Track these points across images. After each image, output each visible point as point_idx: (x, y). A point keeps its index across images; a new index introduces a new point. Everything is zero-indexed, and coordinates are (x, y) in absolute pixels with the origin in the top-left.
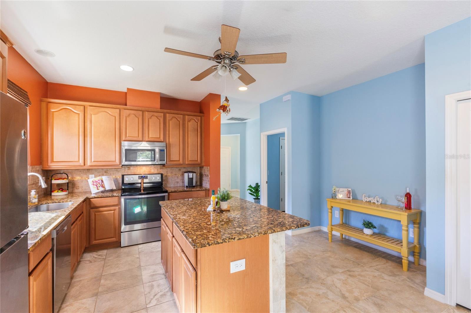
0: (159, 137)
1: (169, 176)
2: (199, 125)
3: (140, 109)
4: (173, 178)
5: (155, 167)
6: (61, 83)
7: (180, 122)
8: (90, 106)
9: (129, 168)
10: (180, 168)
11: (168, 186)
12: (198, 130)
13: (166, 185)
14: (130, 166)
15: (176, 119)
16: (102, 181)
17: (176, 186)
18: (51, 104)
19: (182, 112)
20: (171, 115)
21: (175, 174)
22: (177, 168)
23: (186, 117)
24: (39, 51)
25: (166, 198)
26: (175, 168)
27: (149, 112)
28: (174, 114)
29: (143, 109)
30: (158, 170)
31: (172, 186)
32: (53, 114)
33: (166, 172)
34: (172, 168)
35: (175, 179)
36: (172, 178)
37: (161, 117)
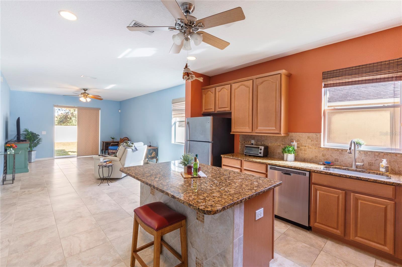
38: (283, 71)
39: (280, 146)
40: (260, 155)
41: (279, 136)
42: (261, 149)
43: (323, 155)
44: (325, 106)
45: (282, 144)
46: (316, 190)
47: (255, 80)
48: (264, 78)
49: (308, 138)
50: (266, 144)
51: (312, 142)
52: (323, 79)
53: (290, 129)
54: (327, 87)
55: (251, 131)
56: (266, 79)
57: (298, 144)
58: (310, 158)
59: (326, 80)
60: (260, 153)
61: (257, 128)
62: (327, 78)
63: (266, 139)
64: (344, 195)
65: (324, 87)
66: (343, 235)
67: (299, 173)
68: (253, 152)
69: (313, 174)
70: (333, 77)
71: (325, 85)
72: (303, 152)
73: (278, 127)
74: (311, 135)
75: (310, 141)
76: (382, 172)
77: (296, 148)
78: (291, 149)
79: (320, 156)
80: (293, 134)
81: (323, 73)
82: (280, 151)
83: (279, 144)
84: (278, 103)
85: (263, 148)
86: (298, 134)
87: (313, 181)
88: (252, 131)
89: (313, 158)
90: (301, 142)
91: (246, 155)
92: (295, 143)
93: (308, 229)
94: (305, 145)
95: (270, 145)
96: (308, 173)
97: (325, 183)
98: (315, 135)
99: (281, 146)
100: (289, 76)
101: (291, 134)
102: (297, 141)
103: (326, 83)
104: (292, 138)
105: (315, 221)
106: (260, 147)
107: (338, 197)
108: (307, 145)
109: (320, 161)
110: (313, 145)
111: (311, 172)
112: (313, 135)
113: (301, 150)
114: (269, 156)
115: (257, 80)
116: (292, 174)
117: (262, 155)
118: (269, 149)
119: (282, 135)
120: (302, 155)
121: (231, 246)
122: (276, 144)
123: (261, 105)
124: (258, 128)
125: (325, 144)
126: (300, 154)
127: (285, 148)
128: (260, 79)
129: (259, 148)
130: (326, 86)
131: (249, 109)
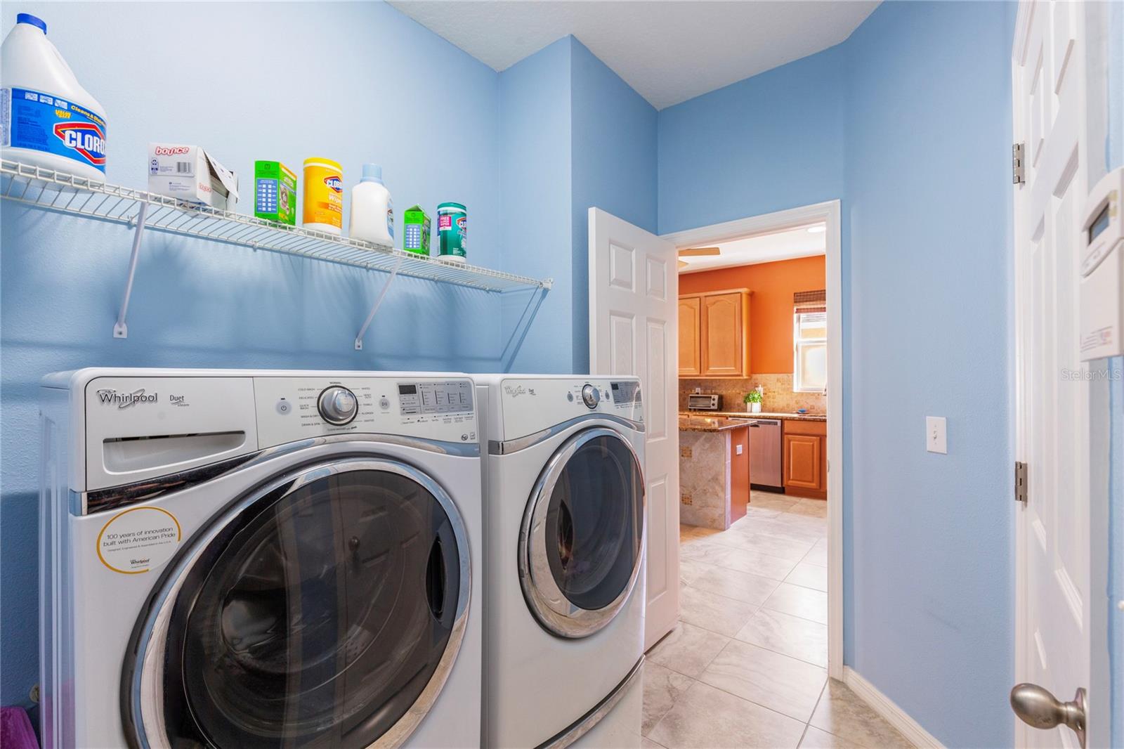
38: (744, 290)
39: (740, 394)
40: (712, 407)
41: (740, 379)
42: (714, 400)
43: (797, 403)
44: (797, 339)
45: (743, 391)
46: (789, 441)
47: (703, 299)
48: (716, 297)
49: (778, 380)
50: (720, 392)
51: (783, 385)
52: (795, 302)
53: (753, 370)
54: (801, 312)
55: (698, 374)
56: (721, 298)
57: (764, 389)
58: (781, 407)
59: (798, 304)
60: (713, 405)
61: (708, 369)
62: (800, 302)
63: (721, 385)
64: (818, 441)
65: (796, 312)
66: (818, 487)
67: (769, 423)
68: (701, 404)
69: (786, 422)
70: (806, 301)
71: (797, 309)
72: (772, 400)
73: (739, 366)
74: (780, 376)
75: (780, 384)
77: (762, 395)
78: (756, 396)
79: (793, 404)
80: (758, 377)
81: (795, 294)
82: (740, 400)
83: (738, 391)
84: (738, 335)
85: (716, 397)
86: (764, 375)
87: (786, 430)
88: (700, 372)
89: (784, 407)
90: (769, 386)
91: (690, 409)
92: (760, 389)
93: (781, 491)
95: (724, 393)
96: (779, 422)
97: (799, 431)
98: (787, 376)
100: (751, 295)
101: (755, 376)
102: (764, 385)
103: (799, 308)
104: (757, 382)
105: (789, 479)
106: (713, 396)
107: (813, 445)
108: (776, 390)
109: (793, 409)
110: (784, 390)
111: (782, 420)
112: (784, 376)
113: (768, 397)
114: (725, 406)
115: (707, 298)
116: (760, 426)
117: (716, 407)
118: (724, 400)
119: (745, 377)
120: (769, 404)
121: (723, 467)
122: (734, 391)
123: (713, 336)
124: (711, 369)
125: (797, 387)
126: (768, 404)
127: (749, 395)
128: (710, 298)
129: (711, 397)
130: (798, 311)
131: (695, 340)
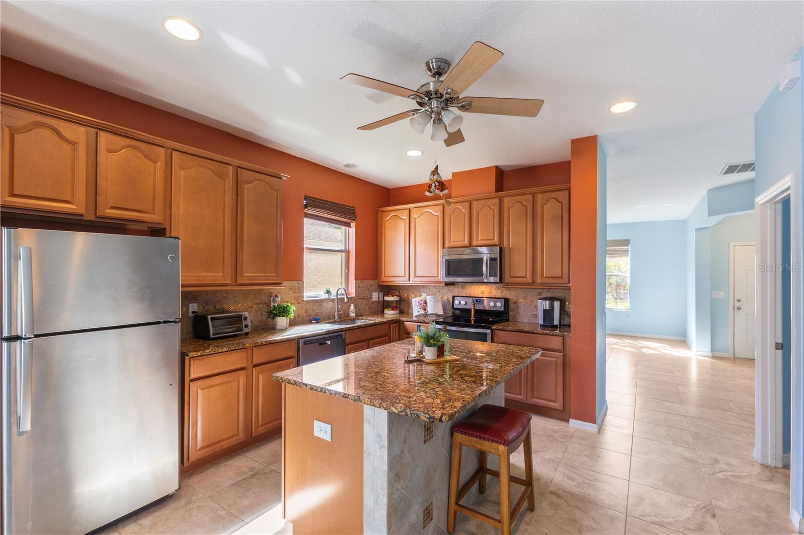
0: (492, 238)
1: (520, 302)
2: (564, 207)
3: (466, 198)
4: (527, 307)
5: (498, 287)
6: (405, 186)
7: (528, 207)
8: (415, 208)
9: (463, 287)
10: (540, 290)
11: (519, 320)
12: (562, 217)
13: (515, 317)
14: (464, 284)
15: (520, 204)
16: (425, 302)
17: (532, 322)
18: (385, 213)
19: (530, 190)
20: (512, 198)
21: (531, 301)
22: (535, 289)
23: (539, 196)
24: (346, 166)
25: (489, 337)
26: (531, 290)
27: (478, 201)
28: (517, 195)
29: (470, 198)
30: (502, 292)
31: (525, 320)
32: (385, 224)
33: (516, 297)
34: (526, 290)
35: (532, 310)
36: (525, 307)
37: (496, 205)
40: (245, 330)
41: (251, 289)
43: (305, 311)
49: (291, 287)
50: (226, 309)
51: (295, 294)
56: (260, 177)
60: (246, 326)
61: (242, 275)
63: (225, 298)
73: (281, 271)
74: (293, 283)
76: (353, 317)
79: (302, 313)
81: (304, 197)
84: (280, 230)
90: (282, 295)
94: (287, 300)
95: (233, 308)
98: (298, 284)
99: (255, 306)
108: (289, 299)
110: (295, 298)
122: (245, 305)
124: (245, 274)
128: (247, 172)
129: (241, 316)
